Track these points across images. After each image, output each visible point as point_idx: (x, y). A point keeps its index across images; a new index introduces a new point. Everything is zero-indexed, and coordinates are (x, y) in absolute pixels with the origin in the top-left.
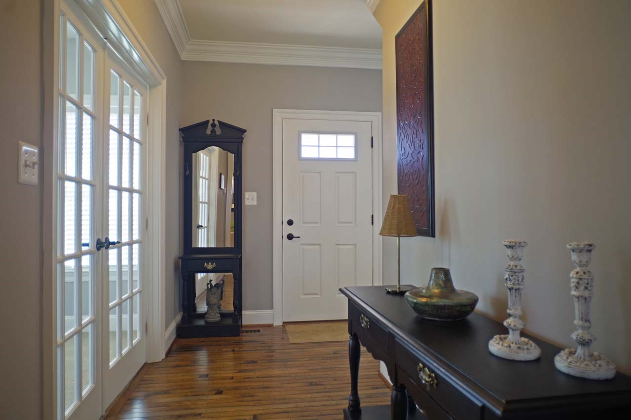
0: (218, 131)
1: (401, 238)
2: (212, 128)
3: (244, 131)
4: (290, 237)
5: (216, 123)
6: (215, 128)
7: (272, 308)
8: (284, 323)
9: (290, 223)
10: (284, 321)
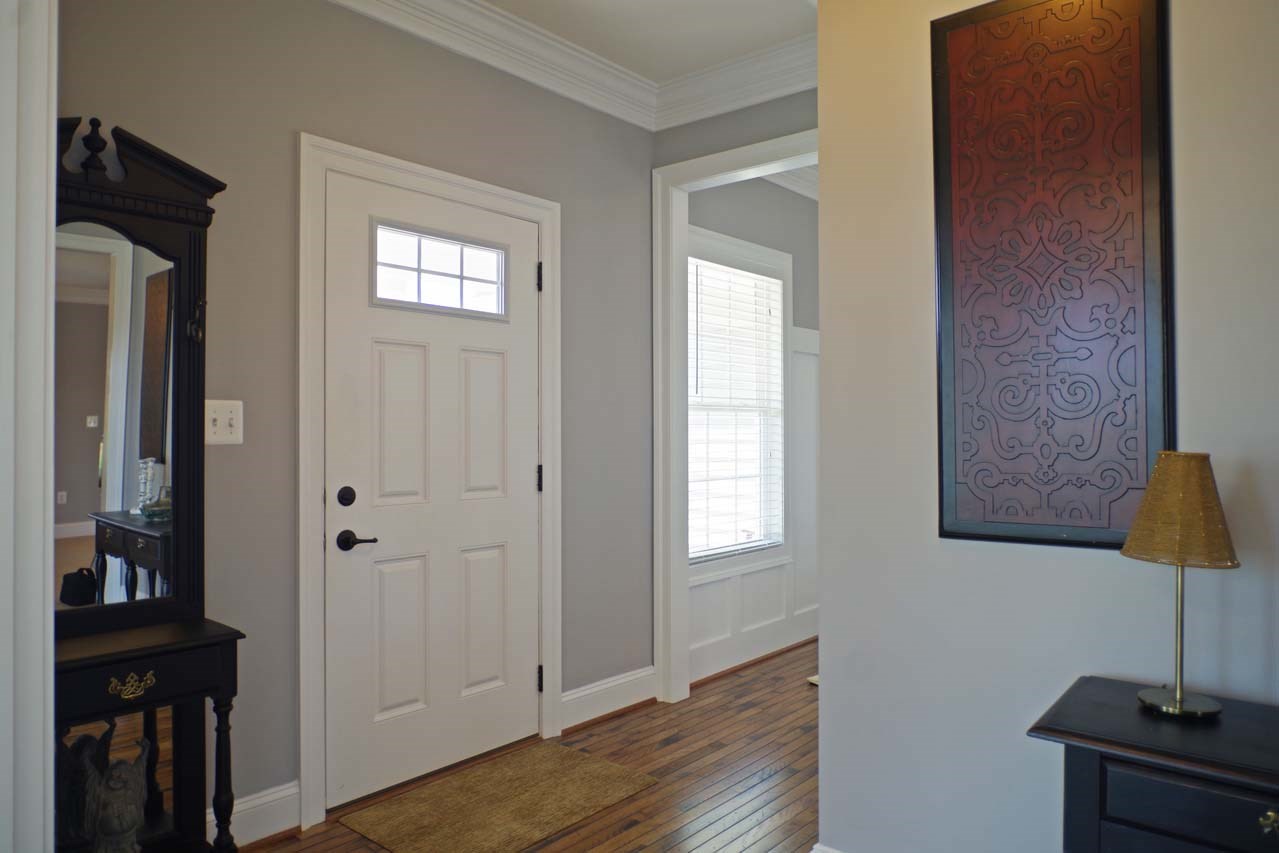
0: (113, 170)
1: (1187, 569)
2: (89, 153)
3: (218, 187)
4: (347, 541)
5: (105, 132)
6: (102, 155)
7: (295, 774)
8: (329, 812)
9: (347, 497)
10: (329, 807)
